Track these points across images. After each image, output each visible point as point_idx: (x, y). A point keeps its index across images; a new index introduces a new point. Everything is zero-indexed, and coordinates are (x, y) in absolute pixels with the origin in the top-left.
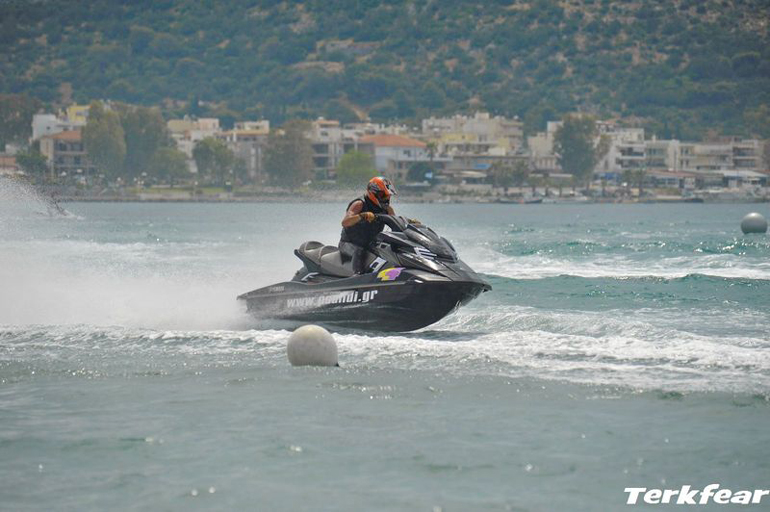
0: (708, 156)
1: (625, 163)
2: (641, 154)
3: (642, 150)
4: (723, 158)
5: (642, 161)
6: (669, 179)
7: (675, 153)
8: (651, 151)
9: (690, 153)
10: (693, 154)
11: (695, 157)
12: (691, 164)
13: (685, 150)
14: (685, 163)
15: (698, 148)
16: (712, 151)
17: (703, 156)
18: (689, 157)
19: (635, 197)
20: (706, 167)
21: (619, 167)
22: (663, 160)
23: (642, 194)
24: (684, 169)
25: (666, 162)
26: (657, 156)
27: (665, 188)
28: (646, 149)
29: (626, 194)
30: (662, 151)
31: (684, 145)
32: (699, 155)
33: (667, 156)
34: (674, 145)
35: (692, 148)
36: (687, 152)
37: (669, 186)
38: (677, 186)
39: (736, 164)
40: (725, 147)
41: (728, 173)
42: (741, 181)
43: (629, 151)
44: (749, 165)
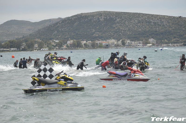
8: (131, 43)
12: (135, 44)
15: (136, 42)
20: (137, 44)
29: (129, 47)
30: (132, 43)
34: (133, 42)
38: (134, 46)
39: (139, 44)
40: (138, 42)
41: (139, 45)
42: (140, 45)
43: (129, 43)
44: (141, 44)
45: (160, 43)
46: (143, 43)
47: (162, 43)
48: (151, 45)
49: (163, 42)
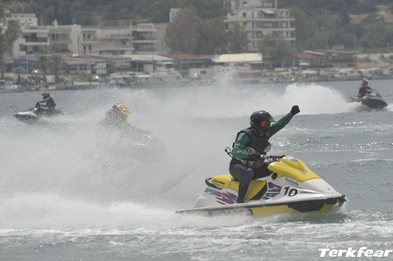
0: (110, 40)
1: (30, 50)
2: (45, 40)
3: (46, 36)
4: (124, 42)
5: (46, 47)
6: (81, 65)
7: (79, 38)
8: (54, 36)
9: (92, 37)
10: (95, 39)
11: (98, 42)
12: (93, 49)
13: (86, 35)
14: (87, 48)
15: (100, 33)
16: (113, 36)
17: (106, 40)
18: (90, 42)
19: (51, 84)
20: (109, 51)
21: (24, 53)
22: (66, 45)
23: (58, 80)
24: (88, 54)
25: (70, 47)
26: (60, 42)
27: (77, 73)
28: (49, 34)
29: (42, 82)
30: (65, 36)
31: (86, 29)
32: (100, 40)
33: (71, 41)
34: (76, 30)
35: (94, 32)
36: (89, 37)
37: (81, 72)
38: (89, 72)
39: (137, 48)
40: (125, 31)
41: (136, 57)
42: (155, 64)
43: (33, 37)
44: (151, 49)
45: (331, 44)
46: (175, 44)
47: (349, 45)
48: (256, 58)
49: (359, 31)
